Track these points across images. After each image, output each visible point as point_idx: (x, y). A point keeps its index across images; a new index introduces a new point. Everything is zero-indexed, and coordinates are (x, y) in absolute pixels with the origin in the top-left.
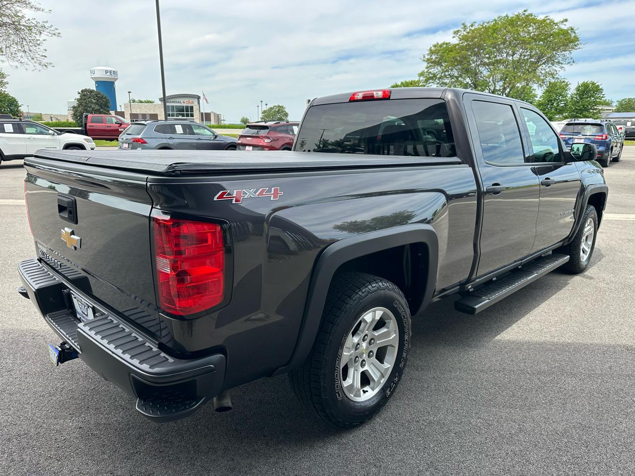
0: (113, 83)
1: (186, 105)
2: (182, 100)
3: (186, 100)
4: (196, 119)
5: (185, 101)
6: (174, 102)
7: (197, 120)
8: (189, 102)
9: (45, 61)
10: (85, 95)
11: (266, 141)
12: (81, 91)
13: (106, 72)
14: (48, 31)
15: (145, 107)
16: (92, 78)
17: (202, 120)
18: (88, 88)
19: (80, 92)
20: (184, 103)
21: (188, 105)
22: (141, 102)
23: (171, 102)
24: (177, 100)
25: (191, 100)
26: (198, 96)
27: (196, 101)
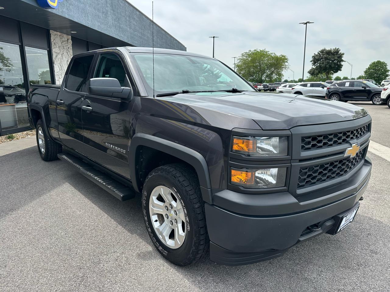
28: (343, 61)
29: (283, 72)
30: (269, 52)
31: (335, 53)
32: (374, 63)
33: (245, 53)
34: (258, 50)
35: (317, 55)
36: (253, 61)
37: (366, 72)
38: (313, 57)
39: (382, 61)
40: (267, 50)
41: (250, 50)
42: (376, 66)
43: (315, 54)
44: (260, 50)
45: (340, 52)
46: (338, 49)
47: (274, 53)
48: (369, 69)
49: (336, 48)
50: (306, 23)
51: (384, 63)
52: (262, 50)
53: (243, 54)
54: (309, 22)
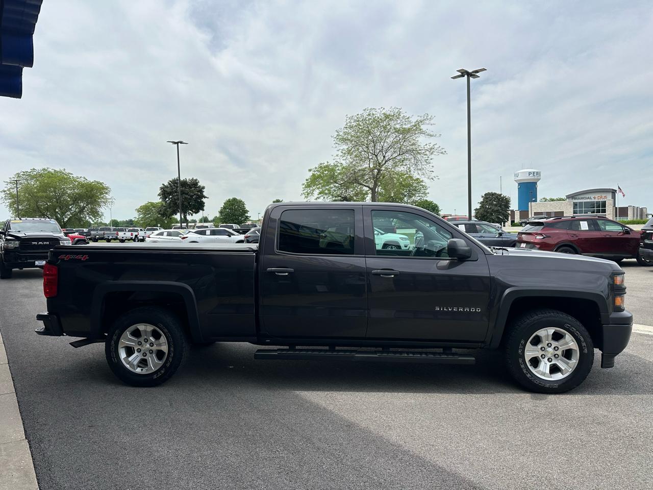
0: (536, 183)
1: (597, 200)
2: (592, 196)
3: (597, 195)
4: (609, 214)
5: (596, 197)
6: (582, 198)
7: (610, 216)
8: (601, 197)
9: (433, 175)
10: (487, 198)
11: (539, 237)
12: (485, 195)
13: (530, 173)
14: (437, 151)
15: (551, 205)
16: (515, 181)
17: (616, 216)
18: (490, 192)
19: (483, 196)
20: (595, 198)
21: (599, 200)
22: (553, 200)
23: (579, 199)
24: (587, 196)
25: (603, 195)
26: (613, 190)
27: (609, 196)
28: (205, 197)
29: (102, 210)
30: (72, 174)
31: (192, 185)
32: (230, 201)
33: (22, 173)
34: (50, 170)
35: (167, 187)
36: (44, 187)
37: (221, 212)
38: (161, 188)
39: (238, 198)
40: (67, 171)
41: (34, 169)
42: (232, 205)
43: (163, 185)
44: (55, 171)
45: (199, 184)
46: (196, 180)
47: (84, 178)
48: (224, 208)
49: (193, 178)
50: (177, 143)
51: (241, 201)
52: (58, 170)
53: (18, 174)
54: (181, 143)
